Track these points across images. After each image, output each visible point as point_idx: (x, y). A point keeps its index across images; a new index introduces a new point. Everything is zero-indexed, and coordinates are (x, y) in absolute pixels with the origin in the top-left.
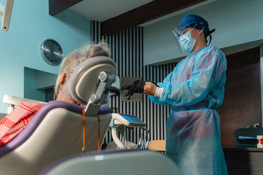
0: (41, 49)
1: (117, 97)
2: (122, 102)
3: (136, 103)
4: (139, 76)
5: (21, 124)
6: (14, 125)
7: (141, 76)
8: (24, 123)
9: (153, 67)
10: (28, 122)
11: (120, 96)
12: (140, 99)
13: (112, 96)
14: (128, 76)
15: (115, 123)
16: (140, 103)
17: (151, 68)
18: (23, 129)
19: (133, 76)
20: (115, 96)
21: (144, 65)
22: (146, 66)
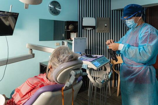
0: (49, 6)
1: (94, 30)
2: (97, 33)
3: (106, 33)
4: (108, 17)
5: (27, 96)
6: (23, 96)
7: (109, 17)
8: (29, 95)
9: (117, 11)
10: (31, 94)
11: (96, 30)
12: (108, 31)
13: (91, 30)
14: (100, 17)
15: (88, 67)
16: (108, 33)
17: (116, 11)
18: (28, 100)
19: (104, 17)
20: (93, 30)
21: (111, 9)
22: (112, 11)
